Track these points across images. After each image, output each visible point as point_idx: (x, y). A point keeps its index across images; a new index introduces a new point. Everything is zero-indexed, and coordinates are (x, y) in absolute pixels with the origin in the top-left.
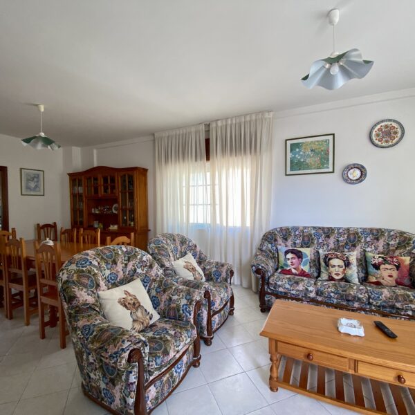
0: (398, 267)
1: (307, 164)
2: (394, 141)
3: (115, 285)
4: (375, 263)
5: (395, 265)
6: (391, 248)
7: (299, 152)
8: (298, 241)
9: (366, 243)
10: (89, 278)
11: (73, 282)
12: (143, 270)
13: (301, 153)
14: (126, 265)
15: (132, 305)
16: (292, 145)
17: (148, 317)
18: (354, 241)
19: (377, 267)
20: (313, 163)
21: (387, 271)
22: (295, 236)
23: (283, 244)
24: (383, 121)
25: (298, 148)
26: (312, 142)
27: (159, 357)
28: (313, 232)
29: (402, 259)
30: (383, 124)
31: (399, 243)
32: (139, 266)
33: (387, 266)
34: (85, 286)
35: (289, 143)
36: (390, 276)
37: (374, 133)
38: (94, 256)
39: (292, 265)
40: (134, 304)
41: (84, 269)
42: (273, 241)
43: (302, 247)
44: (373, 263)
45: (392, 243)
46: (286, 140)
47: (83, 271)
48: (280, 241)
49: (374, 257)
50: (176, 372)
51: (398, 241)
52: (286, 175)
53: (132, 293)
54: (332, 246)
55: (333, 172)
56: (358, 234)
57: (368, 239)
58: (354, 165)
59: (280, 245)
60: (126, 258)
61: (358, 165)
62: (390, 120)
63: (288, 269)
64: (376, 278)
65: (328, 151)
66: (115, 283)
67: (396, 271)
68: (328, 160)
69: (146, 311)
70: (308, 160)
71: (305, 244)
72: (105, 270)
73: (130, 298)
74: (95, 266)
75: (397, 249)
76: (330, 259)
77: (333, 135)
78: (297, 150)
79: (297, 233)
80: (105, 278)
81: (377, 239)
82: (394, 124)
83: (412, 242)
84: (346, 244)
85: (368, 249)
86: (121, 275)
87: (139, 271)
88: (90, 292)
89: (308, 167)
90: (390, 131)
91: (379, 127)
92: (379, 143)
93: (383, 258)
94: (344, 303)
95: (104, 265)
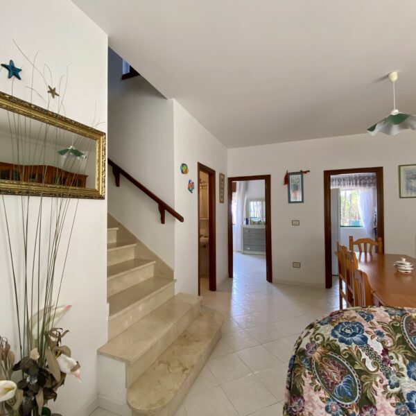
10: (344, 371)
38: (379, 328)
41: (343, 346)
74: (370, 352)
95: (400, 362)
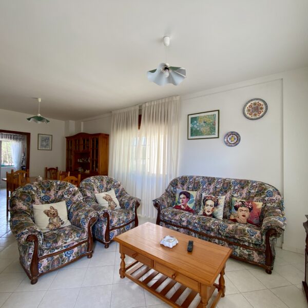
0: (251, 210)
1: (201, 132)
2: (261, 115)
3: (47, 203)
4: (236, 206)
5: (249, 208)
6: (252, 195)
7: (196, 123)
8: (190, 186)
9: (235, 190)
10: (27, 196)
11: (17, 198)
12: (68, 196)
13: (198, 124)
14: (57, 192)
15: (53, 214)
16: (192, 118)
17: (60, 223)
18: (226, 188)
19: (236, 208)
20: (205, 131)
21: (242, 212)
22: (190, 182)
23: (181, 187)
24: (252, 100)
25: (196, 120)
26: (205, 116)
27: (49, 243)
28: (201, 180)
29: (255, 204)
30: (253, 102)
31: (257, 192)
32: (66, 193)
33: (244, 208)
34: (24, 200)
35: (190, 117)
36: (244, 216)
37: (246, 109)
38: (35, 185)
39: (182, 202)
40: (54, 214)
41: (26, 191)
42: (174, 185)
43: (193, 190)
44: (235, 205)
45: (253, 191)
46: (188, 115)
47: (25, 192)
48: (179, 185)
49: (236, 201)
50: (65, 255)
51: (257, 190)
52: (188, 139)
53: (55, 208)
54: (211, 191)
55: (218, 137)
56: (230, 183)
57: (236, 188)
58: (232, 132)
59: (179, 188)
60: (58, 188)
61: (235, 132)
62: (257, 99)
63: (179, 205)
64: (234, 217)
65: (215, 123)
66: (47, 201)
67: (248, 212)
68: (215, 129)
69: (60, 219)
70: (202, 129)
71: (194, 188)
72: (40, 193)
73: (53, 210)
74: (34, 190)
75: (255, 196)
76: (207, 200)
77: (219, 111)
78: (195, 122)
79: (191, 180)
80: (40, 198)
81: (243, 188)
82: (261, 102)
83: (266, 191)
84: (221, 190)
85: (236, 195)
86: (53, 197)
87: (66, 196)
88: (26, 204)
89: (202, 134)
90: (257, 107)
91: (249, 104)
92: (250, 116)
93: (242, 202)
94: (205, 232)
95: (41, 190)
